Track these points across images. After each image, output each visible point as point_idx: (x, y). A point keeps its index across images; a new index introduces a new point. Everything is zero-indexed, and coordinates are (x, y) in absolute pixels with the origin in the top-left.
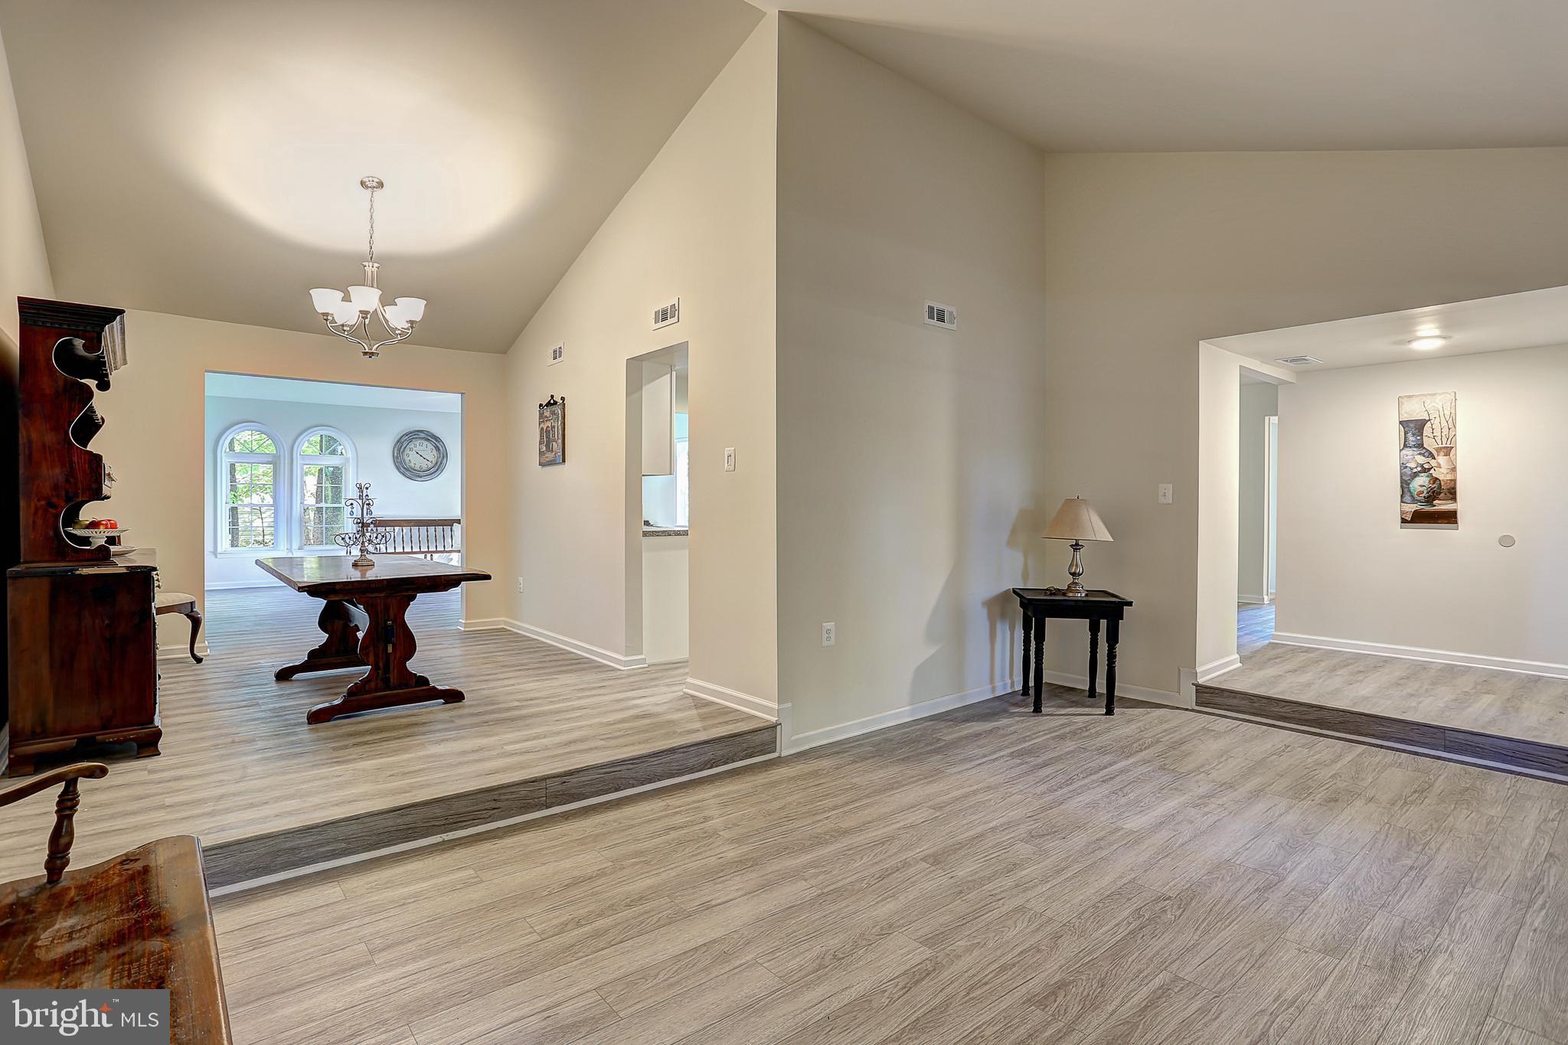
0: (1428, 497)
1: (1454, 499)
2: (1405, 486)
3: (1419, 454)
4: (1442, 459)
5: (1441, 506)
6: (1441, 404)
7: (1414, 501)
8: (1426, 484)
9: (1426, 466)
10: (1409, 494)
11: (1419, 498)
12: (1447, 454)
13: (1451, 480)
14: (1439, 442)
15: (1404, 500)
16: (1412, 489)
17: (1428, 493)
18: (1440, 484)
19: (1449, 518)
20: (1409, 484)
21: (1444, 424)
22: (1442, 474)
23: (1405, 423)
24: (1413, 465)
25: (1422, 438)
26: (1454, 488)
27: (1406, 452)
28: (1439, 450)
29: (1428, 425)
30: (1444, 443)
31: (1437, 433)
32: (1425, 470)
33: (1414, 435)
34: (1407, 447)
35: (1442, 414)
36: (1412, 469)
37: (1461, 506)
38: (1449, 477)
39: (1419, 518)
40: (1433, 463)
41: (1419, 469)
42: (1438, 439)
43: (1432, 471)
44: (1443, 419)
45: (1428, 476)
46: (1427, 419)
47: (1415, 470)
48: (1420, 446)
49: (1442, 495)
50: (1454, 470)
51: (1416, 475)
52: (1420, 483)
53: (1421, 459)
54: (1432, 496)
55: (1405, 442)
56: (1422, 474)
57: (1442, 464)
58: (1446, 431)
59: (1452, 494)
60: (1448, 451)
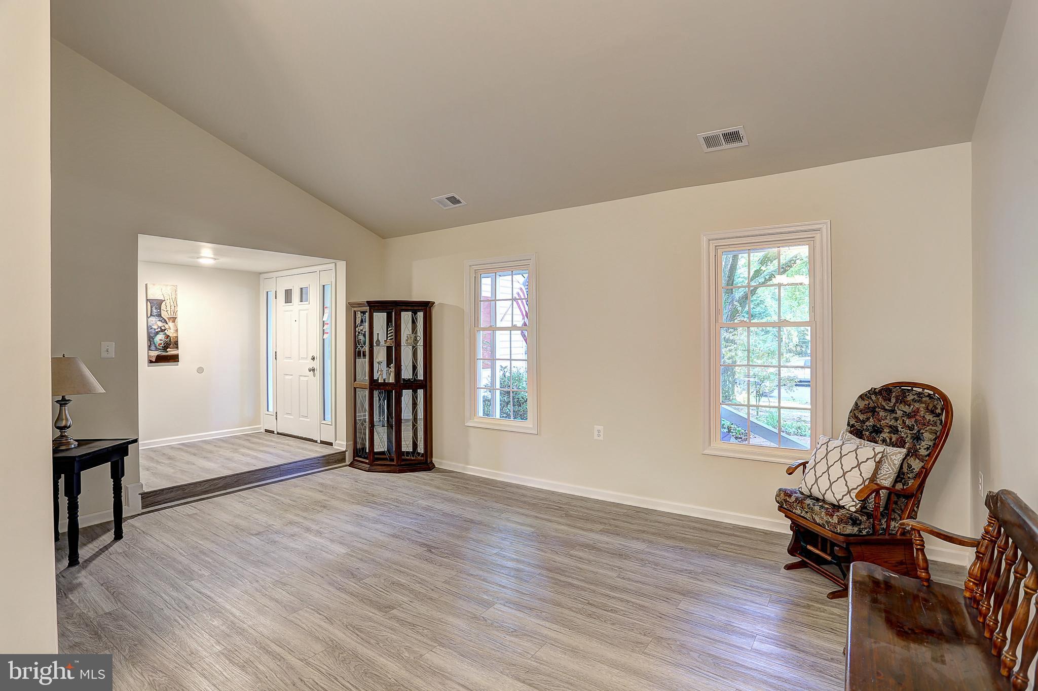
0: (164, 347)
1: (177, 348)
2: (151, 340)
3: (159, 320)
4: (171, 324)
5: (171, 352)
6: (170, 291)
7: (157, 349)
8: (163, 339)
9: (163, 328)
10: (154, 345)
11: (159, 348)
12: (174, 322)
13: (176, 337)
14: (170, 315)
15: (151, 349)
16: (155, 341)
17: (164, 344)
18: (170, 339)
19: (175, 359)
20: (153, 339)
21: (172, 304)
22: (171, 333)
23: (151, 301)
24: (156, 327)
25: (160, 311)
26: (177, 341)
27: (152, 319)
28: (169, 319)
29: (164, 303)
30: (172, 314)
31: (168, 308)
32: (162, 331)
33: (156, 308)
34: (152, 316)
35: (171, 298)
36: (155, 330)
37: (181, 352)
38: (175, 335)
39: (160, 359)
40: (167, 326)
41: (159, 330)
42: (169, 312)
43: (166, 331)
44: (171, 300)
45: (164, 334)
46: (163, 299)
47: (157, 330)
48: (159, 315)
49: (171, 345)
50: (177, 331)
51: (157, 333)
52: (159, 339)
53: (160, 324)
54: (165, 348)
55: (151, 312)
56: (161, 333)
57: (171, 327)
58: (173, 307)
59: (176, 345)
60: (174, 319)
